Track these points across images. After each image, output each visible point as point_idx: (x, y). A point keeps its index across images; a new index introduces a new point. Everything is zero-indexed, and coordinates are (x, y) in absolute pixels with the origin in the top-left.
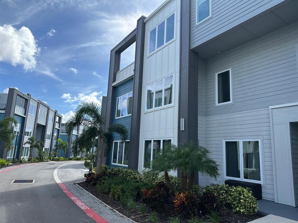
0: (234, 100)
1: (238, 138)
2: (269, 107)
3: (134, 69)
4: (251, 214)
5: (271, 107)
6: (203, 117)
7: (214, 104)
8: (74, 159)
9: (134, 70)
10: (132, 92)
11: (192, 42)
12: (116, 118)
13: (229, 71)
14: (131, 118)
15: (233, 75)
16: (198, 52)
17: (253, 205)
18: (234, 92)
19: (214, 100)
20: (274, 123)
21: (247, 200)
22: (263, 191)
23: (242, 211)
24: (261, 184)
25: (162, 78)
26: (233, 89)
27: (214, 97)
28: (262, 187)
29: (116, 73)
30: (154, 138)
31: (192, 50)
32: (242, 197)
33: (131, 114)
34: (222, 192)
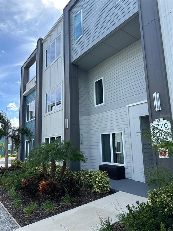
0: (106, 101)
1: (109, 131)
2: (127, 105)
3: (35, 80)
4: (104, 192)
5: (128, 106)
6: (86, 117)
7: (94, 106)
8: (11, 156)
9: (36, 82)
10: (35, 100)
11: (72, 57)
12: (27, 122)
13: (102, 79)
14: (35, 121)
15: (105, 82)
16: (78, 64)
17: (105, 185)
18: (105, 96)
19: (94, 103)
20: (130, 119)
21: (100, 181)
22: (126, 172)
23: (97, 190)
24: (124, 167)
25: (55, 87)
26: (105, 93)
27: (93, 100)
28: (125, 169)
29: (26, 85)
30: (50, 136)
31: (72, 63)
32: (97, 179)
33: (35, 118)
34: (86, 176)
